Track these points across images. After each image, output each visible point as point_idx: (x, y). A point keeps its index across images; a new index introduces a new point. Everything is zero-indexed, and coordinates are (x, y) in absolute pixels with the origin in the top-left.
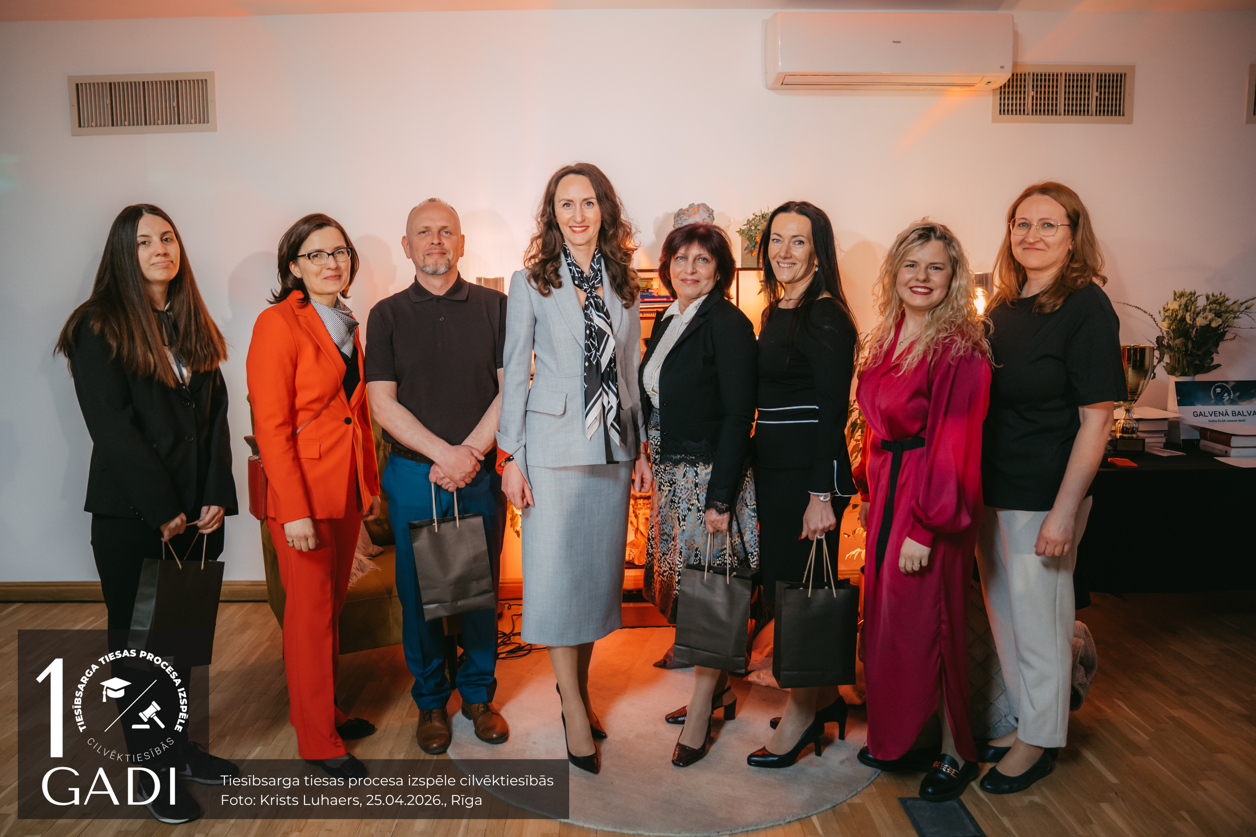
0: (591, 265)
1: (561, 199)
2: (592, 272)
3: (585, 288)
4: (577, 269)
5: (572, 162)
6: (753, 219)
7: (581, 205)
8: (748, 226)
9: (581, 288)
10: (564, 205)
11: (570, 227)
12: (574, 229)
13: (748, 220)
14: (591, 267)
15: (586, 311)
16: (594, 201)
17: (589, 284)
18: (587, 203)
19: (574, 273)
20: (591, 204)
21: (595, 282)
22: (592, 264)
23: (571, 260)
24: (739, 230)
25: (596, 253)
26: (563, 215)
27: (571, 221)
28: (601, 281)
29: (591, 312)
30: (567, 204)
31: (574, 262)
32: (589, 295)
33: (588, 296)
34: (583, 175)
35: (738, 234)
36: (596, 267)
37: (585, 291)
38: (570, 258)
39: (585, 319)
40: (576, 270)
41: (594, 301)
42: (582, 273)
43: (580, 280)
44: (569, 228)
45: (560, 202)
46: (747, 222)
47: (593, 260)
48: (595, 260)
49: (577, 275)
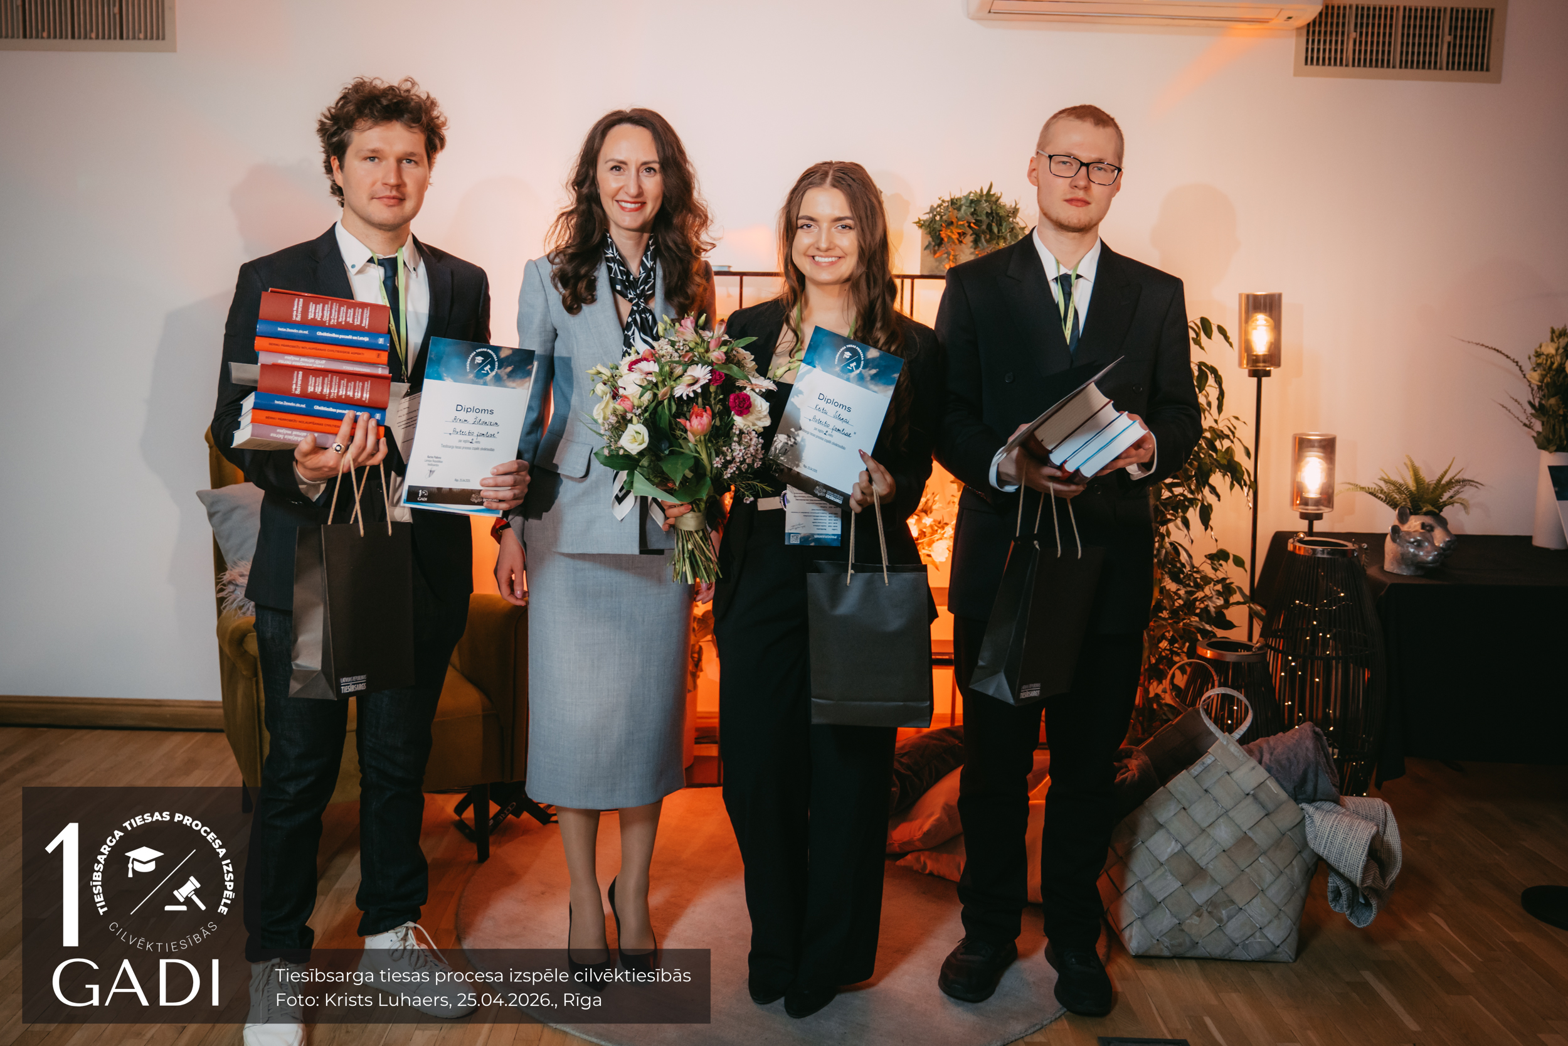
0: (642, 262)
1: (608, 158)
2: (642, 272)
3: (630, 296)
4: (621, 268)
5: (626, 105)
6: (939, 206)
7: (638, 171)
8: (931, 215)
9: (625, 296)
10: (612, 169)
11: (617, 201)
12: (624, 204)
13: (932, 206)
14: (642, 263)
15: (626, 332)
16: (656, 166)
17: (636, 292)
18: (646, 169)
19: (616, 273)
20: (652, 171)
21: (646, 288)
22: (644, 259)
23: (613, 254)
24: (917, 220)
25: (650, 242)
26: (608, 182)
27: (621, 192)
28: (653, 287)
29: (633, 334)
30: (618, 167)
31: (618, 257)
32: (635, 308)
33: (633, 309)
34: (644, 126)
35: (915, 227)
36: (649, 264)
37: (631, 300)
38: (611, 251)
39: (624, 344)
40: (620, 270)
41: (641, 318)
42: (628, 273)
43: (624, 284)
44: (615, 203)
45: (606, 162)
46: (931, 210)
47: (645, 254)
48: (649, 253)
49: (620, 277)
